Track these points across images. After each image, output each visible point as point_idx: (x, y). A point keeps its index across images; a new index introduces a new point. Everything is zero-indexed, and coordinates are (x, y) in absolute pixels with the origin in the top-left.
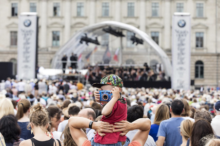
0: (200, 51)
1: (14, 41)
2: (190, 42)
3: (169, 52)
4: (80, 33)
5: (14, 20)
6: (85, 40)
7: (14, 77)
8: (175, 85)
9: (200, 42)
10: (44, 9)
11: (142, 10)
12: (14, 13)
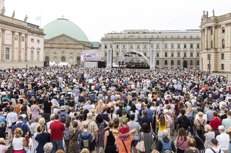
0: (158, 57)
1: (106, 55)
2: (155, 55)
3: (149, 58)
5: (106, 49)
6: (126, 55)
8: (151, 68)
9: (158, 55)
10: (114, 46)
11: (141, 46)
12: (106, 47)
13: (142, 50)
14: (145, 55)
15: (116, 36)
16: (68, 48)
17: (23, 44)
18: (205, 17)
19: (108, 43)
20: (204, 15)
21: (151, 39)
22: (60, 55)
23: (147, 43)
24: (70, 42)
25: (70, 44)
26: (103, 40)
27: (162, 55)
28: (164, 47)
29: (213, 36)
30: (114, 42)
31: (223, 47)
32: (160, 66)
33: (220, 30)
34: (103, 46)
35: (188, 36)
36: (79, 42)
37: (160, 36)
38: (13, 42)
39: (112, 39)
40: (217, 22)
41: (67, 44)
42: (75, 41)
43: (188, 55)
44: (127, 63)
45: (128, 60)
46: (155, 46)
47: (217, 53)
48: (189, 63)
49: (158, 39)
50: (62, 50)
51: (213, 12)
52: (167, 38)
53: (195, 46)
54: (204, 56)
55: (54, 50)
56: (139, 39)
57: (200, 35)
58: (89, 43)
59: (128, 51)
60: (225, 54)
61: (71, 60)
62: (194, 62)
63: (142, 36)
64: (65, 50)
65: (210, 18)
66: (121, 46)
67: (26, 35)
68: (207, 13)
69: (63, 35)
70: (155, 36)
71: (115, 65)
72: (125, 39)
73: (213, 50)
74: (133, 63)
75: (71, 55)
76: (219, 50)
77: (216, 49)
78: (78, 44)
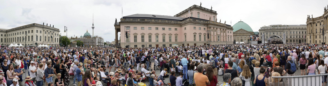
1: (261, 38)
3: (283, 39)
4: (270, 37)
6: (271, 38)
7: (261, 43)
8: (284, 43)
9: (287, 37)
10: (265, 33)
11: (279, 33)
12: (261, 34)
13: (279, 35)
14: (281, 37)
15: (266, 28)
16: (244, 35)
17: (225, 34)
18: (309, 18)
19: (262, 32)
20: (308, 17)
21: (283, 29)
22: (240, 39)
23: (282, 31)
24: (244, 32)
25: (245, 33)
26: (260, 30)
27: (289, 37)
28: (290, 33)
29: (312, 27)
30: (265, 31)
31: (316, 32)
32: (288, 42)
33: (315, 25)
34: (260, 34)
35: (301, 28)
36: (248, 32)
37: (288, 27)
38: (221, 33)
39: (264, 30)
40: (314, 21)
41: (243, 33)
42: (247, 31)
43: (301, 37)
44: (272, 41)
45: (272, 40)
46: (285, 33)
47: (314, 35)
48: (301, 41)
49: (287, 29)
50: (241, 36)
51: (312, 16)
52: (291, 29)
53: (304, 33)
54: (308, 37)
55: (238, 37)
56: (277, 29)
57: (306, 27)
58: (253, 32)
59: (272, 35)
60: (317, 36)
61: (245, 41)
62: (304, 40)
63: (279, 28)
64: (242, 36)
65: (311, 18)
66: (268, 33)
67: (226, 30)
68: (309, 16)
69: (241, 29)
70: (285, 27)
71: (265, 42)
72: (270, 30)
73: (312, 34)
74: (275, 42)
75: (245, 39)
76: (315, 34)
77: (313, 33)
78: (248, 33)
